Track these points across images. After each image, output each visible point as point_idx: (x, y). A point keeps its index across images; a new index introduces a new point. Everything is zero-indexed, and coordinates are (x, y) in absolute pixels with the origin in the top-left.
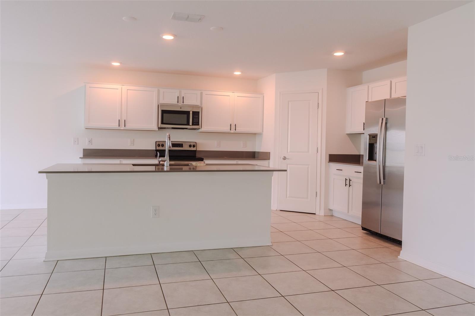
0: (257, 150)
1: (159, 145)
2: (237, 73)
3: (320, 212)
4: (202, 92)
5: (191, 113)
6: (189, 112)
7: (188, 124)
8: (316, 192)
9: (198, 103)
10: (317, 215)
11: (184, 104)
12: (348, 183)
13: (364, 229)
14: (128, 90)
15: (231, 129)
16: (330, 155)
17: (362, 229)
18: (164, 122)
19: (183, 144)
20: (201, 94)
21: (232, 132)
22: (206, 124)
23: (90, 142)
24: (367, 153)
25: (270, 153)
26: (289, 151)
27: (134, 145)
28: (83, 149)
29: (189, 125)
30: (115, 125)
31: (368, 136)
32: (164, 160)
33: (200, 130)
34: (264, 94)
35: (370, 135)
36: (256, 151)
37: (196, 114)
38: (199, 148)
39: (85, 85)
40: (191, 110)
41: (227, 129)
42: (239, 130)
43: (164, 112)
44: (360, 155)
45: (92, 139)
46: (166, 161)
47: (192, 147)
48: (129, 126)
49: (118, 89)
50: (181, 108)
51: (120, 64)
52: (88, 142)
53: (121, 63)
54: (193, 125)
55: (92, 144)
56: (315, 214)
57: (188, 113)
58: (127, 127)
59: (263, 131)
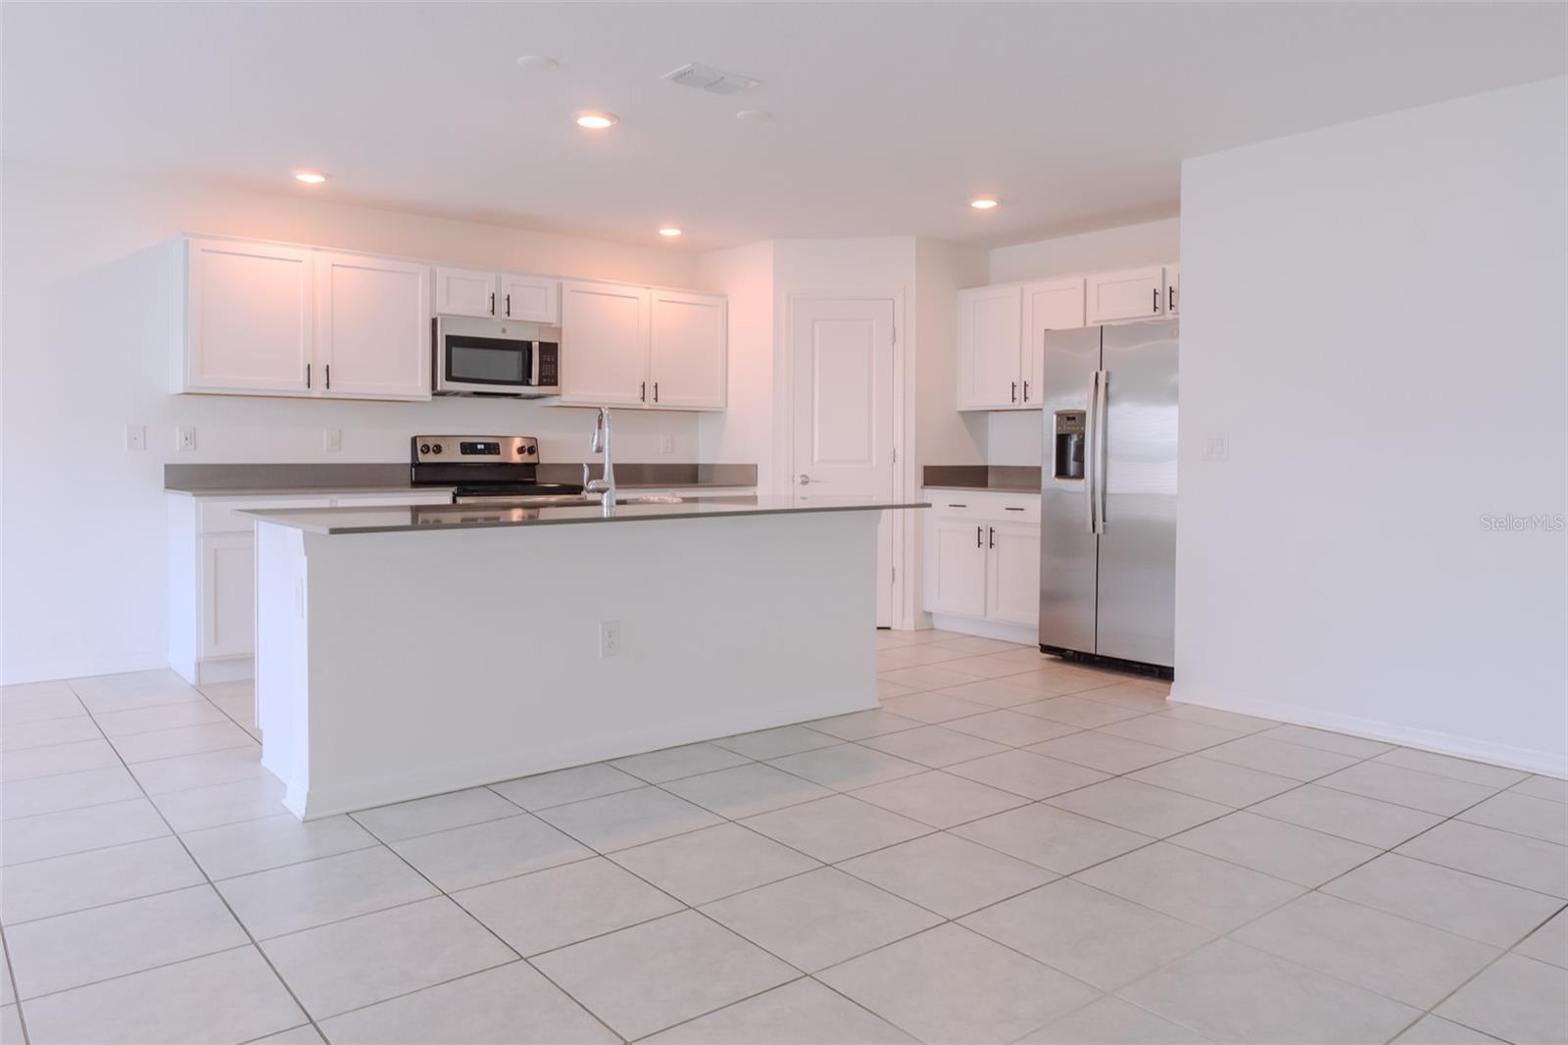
0: (702, 460)
1: (426, 449)
2: (670, 232)
3: (904, 622)
4: (561, 284)
5: (535, 345)
6: (529, 344)
7: (526, 380)
8: (893, 570)
9: (551, 318)
10: (895, 630)
11: (511, 317)
12: (986, 538)
13: (1045, 649)
14: (333, 265)
15: (643, 399)
16: (926, 468)
17: (1042, 651)
18: (454, 374)
19: (498, 444)
20: (560, 287)
21: (646, 406)
22: (577, 382)
23: (190, 438)
24: (1051, 462)
25: (756, 466)
26: (816, 459)
27: (340, 449)
28: (166, 466)
29: (528, 384)
30: (296, 384)
31: (1055, 417)
32: (601, 487)
33: (555, 401)
34: (727, 296)
35: (1060, 415)
36: (701, 462)
37: (550, 350)
38: (546, 457)
39: (187, 243)
40: (535, 338)
41: (632, 398)
42: (667, 399)
43: (453, 342)
44: (986, 467)
45: (195, 429)
46: (608, 489)
47: (526, 453)
48: (342, 386)
49: (300, 261)
50: (504, 331)
51: (326, 178)
52: (183, 439)
53: (328, 176)
54: (541, 383)
55: (195, 449)
56: (889, 628)
57: (525, 347)
58: (336, 390)
59: (727, 406)
